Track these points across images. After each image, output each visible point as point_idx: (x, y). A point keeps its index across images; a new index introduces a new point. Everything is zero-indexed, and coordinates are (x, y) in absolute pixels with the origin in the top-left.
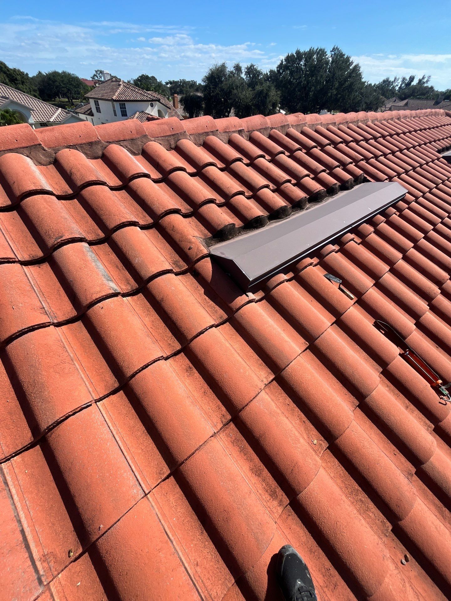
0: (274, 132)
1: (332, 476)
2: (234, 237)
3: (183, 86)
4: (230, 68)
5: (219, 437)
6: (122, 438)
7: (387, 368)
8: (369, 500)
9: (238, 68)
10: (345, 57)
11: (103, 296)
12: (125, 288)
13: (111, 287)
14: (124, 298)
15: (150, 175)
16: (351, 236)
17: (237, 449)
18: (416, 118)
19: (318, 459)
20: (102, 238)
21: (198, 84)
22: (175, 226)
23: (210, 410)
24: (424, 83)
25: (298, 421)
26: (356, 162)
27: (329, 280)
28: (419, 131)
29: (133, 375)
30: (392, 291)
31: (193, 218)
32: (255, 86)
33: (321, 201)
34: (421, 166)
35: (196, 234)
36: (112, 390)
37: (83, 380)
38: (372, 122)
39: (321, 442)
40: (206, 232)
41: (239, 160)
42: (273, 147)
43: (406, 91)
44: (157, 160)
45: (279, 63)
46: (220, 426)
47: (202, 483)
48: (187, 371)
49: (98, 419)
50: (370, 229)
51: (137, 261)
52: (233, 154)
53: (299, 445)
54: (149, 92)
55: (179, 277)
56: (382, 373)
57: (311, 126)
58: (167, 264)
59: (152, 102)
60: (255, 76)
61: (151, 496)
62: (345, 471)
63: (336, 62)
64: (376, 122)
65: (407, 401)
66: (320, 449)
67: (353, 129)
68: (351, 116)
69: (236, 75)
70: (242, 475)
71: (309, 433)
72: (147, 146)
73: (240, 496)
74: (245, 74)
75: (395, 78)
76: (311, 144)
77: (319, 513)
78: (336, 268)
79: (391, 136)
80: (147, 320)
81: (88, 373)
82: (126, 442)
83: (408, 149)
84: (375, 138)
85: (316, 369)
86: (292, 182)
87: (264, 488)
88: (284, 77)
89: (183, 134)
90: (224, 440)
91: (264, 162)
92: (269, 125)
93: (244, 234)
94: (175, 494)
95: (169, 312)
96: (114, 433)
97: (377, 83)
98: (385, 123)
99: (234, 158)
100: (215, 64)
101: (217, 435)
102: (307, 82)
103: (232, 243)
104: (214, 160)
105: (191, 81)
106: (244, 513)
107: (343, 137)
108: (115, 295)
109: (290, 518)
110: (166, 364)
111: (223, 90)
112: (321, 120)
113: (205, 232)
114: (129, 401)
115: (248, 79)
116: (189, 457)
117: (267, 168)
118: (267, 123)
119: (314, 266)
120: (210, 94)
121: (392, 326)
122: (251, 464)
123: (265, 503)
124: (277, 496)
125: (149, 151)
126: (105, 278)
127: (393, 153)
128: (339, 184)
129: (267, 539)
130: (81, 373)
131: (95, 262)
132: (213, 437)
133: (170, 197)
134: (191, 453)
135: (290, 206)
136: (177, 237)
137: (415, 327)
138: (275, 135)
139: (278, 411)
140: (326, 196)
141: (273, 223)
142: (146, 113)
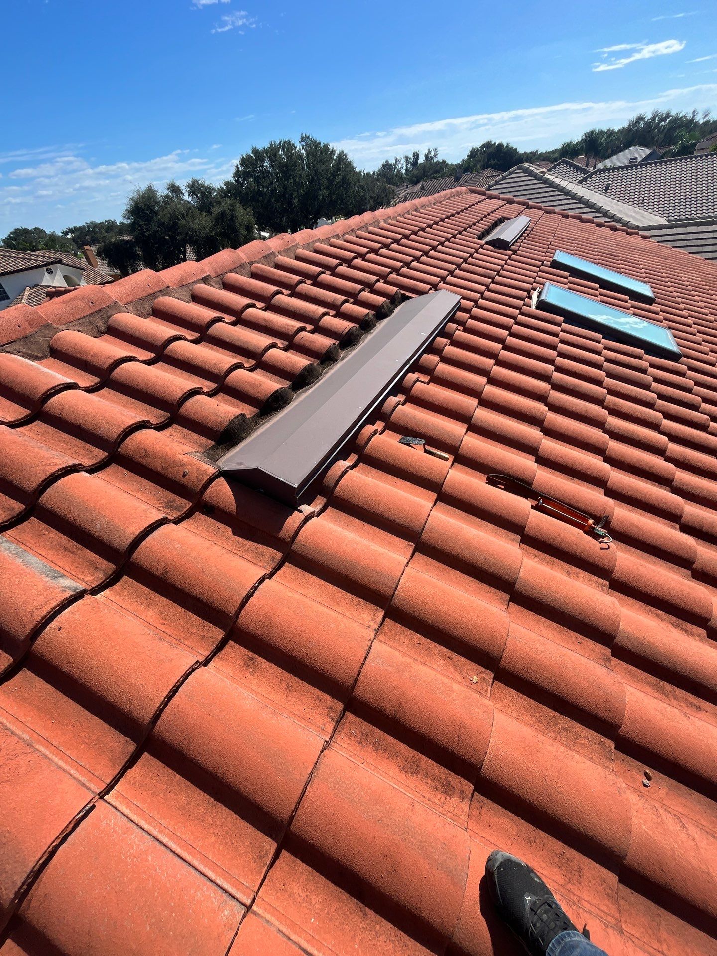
0: (257, 267)
1: (516, 716)
2: (250, 433)
3: (94, 231)
4: (162, 191)
5: (336, 745)
6: (173, 835)
7: (525, 533)
8: (574, 723)
9: (174, 189)
10: (322, 145)
11: (55, 608)
12: (92, 579)
13: (65, 587)
14: (96, 597)
15: (76, 384)
16: (412, 377)
17: (370, 748)
18: (437, 204)
19: (486, 701)
20: (20, 513)
21: (118, 224)
22: (147, 448)
23: (307, 710)
24: (432, 158)
25: (441, 661)
26: (383, 277)
27: (408, 445)
28: (446, 220)
29: (157, 716)
30: (492, 429)
31: (175, 426)
32: (210, 209)
33: (358, 343)
34: (465, 261)
35: (188, 448)
36: (126, 760)
37: (64, 770)
38: (385, 221)
39: (482, 675)
40: (204, 440)
41: (219, 320)
42: (263, 288)
43: (416, 172)
44: (82, 356)
45: (233, 170)
46: (330, 727)
47: (334, 833)
48: (249, 666)
49: (115, 824)
50: (433, 359)
51: (98, 526)
52: (206, 314)
53: (454, 696)
54: (37, 253)
55: (183, 524)
56: (522, 542)
57: (307, 247)
58: (155, 511)
59: (48, 267)
60: (205, 194)
61: (258, 906)
62: (529, 699)
63: (313, 153)
64: (390, 221)
65: (565, 565)
66: (485, 687)
67: (365, 237)
68: (354, 220)
69: (174, 199)
70: (392, 784)
71: (462, 671)
72: (56, 341)
73: (400, 819)
74: (189, 195)
75: (396, 160)
76: (315, 271)
77: (517, 779)
78: (411, 425)
79: (415, 233)
80: (151, 615)
81: (68, 753)
82: (183, 837)
83: (442, 244)
84: (397, 241)
85: (437, 575)
86: (308, 329)
87: (432, 786)
88: (249, 188)
89: (115, 306)
90: (346, 746)
91: (257, 313)
92: (246, 260)
93: (264, 424)
94: (298, 879)
95: (185, 586)
96: (155, 833)
97: (376, 170)
98: (402, 219)
99: (208, 319)
100: (136, 189)
101: (333, 744)
102: (283, 187)
103: (249, 443)
104: (178, 331)
105: (106, 221)
106: (415, 842)
107: (355, 251)
108: (78, 596)
109: (484, 810)
110: (209, 672)
111: (163, 223)
112: (316, 235)
113: (201, 441)
114: (164, 763)
115: (196, 200)
116: (299, 803)
117: (265, 320)
118: (241, 259)
119: (380, 434)
120: (143, 234)
121: (510, 475)
122: (399, 760)
123: (441, 809)
124: (453, 788)
125: (62, 346)
126: (48, 576)
127: (426, 254)
128: (372, 312)
129: (462, 862)
130: (56, 760)
131: (19, 556)
132: (325, 749)
133: (124, 406)
134: (298, 795)
135: (316, 362)
136: (157, 465)
137: (536, 464)
138: (259, 272)
139: (408, 660)
140: (362, 334)
141: (300, 393)
142: (43, 286)
